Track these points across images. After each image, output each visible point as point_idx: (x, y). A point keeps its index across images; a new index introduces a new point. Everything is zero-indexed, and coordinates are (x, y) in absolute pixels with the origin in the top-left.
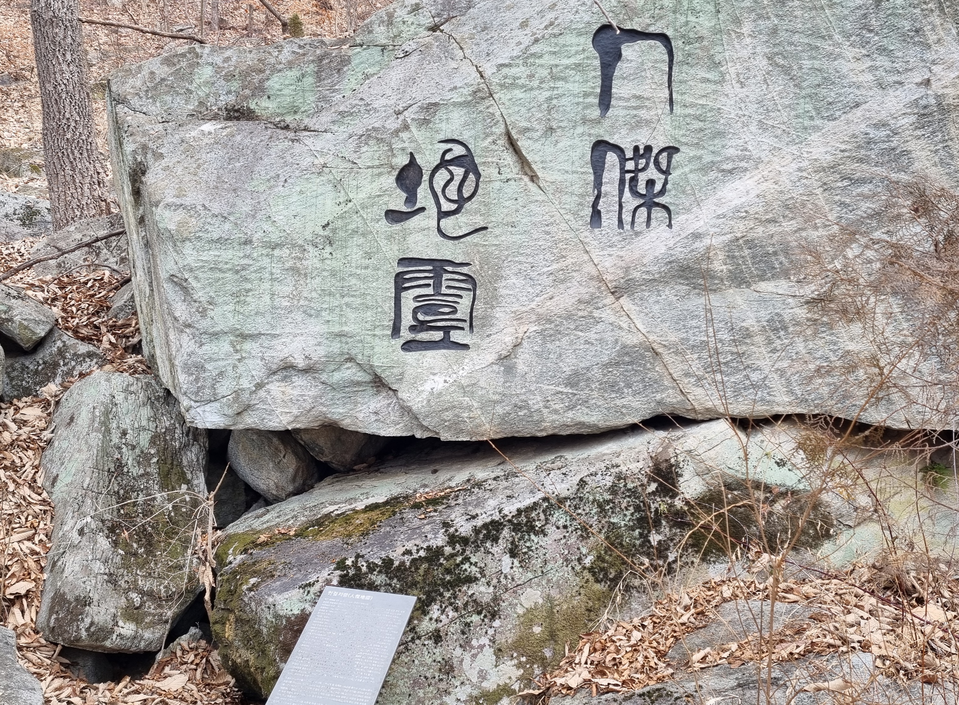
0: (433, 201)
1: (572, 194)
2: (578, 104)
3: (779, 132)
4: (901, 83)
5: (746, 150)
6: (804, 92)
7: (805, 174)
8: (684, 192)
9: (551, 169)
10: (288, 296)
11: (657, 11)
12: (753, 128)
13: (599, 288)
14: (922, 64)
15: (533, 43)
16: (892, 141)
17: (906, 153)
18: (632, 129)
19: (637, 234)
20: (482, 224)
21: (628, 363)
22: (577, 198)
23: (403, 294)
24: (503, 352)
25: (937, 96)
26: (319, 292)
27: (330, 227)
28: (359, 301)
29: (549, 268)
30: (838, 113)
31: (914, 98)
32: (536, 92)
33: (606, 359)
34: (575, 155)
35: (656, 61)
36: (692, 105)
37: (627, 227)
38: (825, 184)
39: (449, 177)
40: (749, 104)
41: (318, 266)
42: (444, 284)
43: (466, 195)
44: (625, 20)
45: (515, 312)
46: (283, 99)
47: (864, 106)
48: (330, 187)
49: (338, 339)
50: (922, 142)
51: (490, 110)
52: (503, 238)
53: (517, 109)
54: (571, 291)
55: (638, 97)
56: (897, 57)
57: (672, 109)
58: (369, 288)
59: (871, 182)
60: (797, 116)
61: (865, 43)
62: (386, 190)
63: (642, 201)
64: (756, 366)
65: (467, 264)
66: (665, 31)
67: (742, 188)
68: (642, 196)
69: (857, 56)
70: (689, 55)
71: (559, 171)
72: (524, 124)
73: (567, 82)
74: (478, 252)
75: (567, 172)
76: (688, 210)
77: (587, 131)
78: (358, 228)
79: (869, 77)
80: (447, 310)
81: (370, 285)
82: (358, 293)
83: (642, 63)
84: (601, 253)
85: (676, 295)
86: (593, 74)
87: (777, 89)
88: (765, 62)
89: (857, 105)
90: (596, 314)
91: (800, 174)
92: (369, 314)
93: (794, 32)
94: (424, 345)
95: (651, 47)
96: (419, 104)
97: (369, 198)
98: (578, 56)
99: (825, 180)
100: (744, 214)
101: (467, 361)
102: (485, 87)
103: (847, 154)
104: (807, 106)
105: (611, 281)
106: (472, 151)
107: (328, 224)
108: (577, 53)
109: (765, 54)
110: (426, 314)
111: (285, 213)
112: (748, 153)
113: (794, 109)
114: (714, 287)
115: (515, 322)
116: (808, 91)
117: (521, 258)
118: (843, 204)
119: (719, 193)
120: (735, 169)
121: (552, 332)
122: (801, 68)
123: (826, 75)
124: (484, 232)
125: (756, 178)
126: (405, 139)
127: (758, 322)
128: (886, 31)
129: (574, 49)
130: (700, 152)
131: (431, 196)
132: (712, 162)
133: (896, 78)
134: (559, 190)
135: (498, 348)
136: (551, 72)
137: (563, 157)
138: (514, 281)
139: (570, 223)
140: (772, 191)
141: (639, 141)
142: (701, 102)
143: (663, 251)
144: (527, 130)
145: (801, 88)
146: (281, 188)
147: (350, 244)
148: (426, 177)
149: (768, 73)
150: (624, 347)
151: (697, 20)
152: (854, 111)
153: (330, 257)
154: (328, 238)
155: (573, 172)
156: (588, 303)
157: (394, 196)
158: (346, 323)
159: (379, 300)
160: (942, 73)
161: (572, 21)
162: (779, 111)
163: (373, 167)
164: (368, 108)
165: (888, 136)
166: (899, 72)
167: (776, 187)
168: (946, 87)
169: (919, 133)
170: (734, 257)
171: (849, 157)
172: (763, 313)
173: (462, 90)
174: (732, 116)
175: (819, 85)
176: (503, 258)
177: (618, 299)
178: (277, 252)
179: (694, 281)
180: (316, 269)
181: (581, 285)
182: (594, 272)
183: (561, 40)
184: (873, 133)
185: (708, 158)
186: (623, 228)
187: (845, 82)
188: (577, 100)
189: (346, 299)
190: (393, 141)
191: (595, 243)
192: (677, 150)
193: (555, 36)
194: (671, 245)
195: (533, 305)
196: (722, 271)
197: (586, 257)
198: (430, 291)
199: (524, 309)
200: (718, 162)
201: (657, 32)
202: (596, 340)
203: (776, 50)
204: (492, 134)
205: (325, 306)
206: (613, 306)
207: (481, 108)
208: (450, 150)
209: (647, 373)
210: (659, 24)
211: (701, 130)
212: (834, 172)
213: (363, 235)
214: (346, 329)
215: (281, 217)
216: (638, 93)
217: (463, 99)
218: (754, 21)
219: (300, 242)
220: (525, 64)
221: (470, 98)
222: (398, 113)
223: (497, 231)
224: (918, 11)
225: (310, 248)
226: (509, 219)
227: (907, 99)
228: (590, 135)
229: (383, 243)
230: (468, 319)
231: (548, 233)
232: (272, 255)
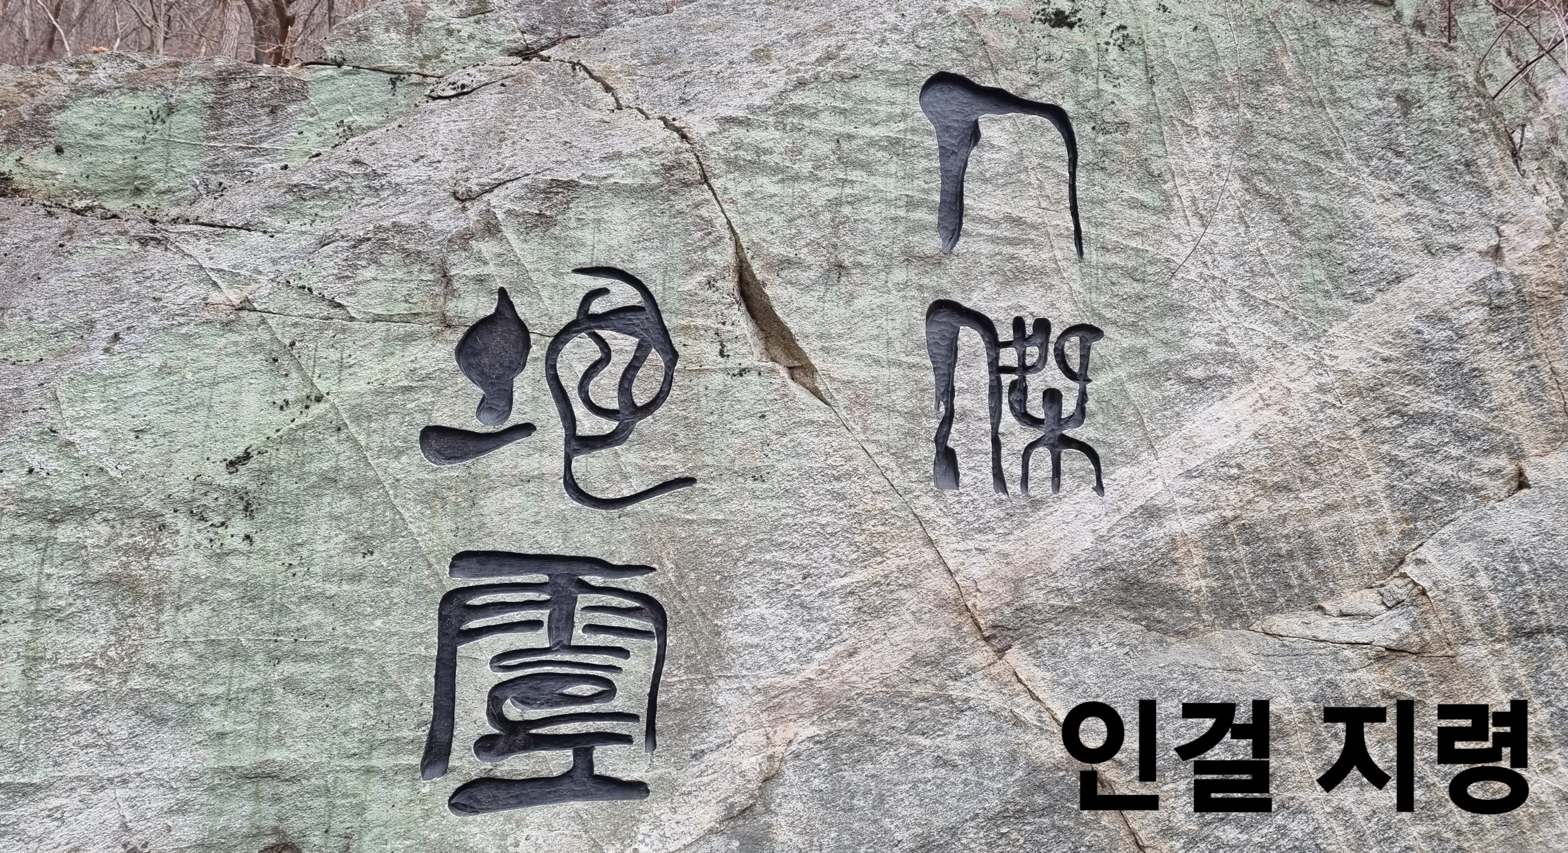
0: (554, 410)
1: (891, 410)
2: (895, 220)
3: (1279, 314)
4: (1457, 248)
5: (1226, 343)
6: (1308, 247)
7: (1330, 398)
8: (1120, 419)
9: (841, 352)
10: (90, 664)
11: (1041, 65)
12: (1233, 303)
13: (958, 628)
14: (1483, 221)
15: (795, 88)
16: (1457, 350)
17: (1477, 373)
18: (1006, 282)
19: (1036, 504)
20: (681, 472)
21: (1044, 811)
22: (901, 421)
23: (463, 649)
24: (737, 799)
25: (1514, 278)
26: (200, 648)
27: (252, 464)
28: (327, 671)
29: (846, 580)
30: (1369, 291)
31: (1480, 277)
32: (807, 187)
33: (994, 803)
34: (893, 326)
35: (1045, 156)
36: (1118, 249)
37: (1014, 488)
38: (1364, 420)
39: (598, 356)
40: (1219, 258)
41: (203, 572)
42: (581, 619)
43: (640, 400)
44: (983, 69)
45: (764, 691)
46: (102, 157)
47: (1408, 282)
48: (257, 361)
49: (249, 788)
50: (1499, 355)
51: (704, 212)
52: (734, 506)
53: (763, 216)
54: (897, 636)
55: (1017, 222)
56: (1445, 204)
57: (1081, 252)
58: (362, 634)
59: (1431, 423)
60: (1304, 289)
61: (1394, 174)
62: (429, 376)
63: (1039, 433)
64: (1297, 803)
65: (644, 569)
66: (1059, 102)
67: (1227, 418)
68: (1035, 422)
69: (1385, 193)
70: (1105, 153)
71: (859, 358)
72: (779, 250)
73: (871, 173)
74: (672, 539)
75: (877, 362)
76: (1132, 458)
77: (915, 279)
78: (338, 469)
79: (1405, 232)
80: (586, 689)
81: (363, 624)
82: (325, 649)
83: (1021, 156)
84: (962, 546)
85: (1121, 644)
86: (924, 163)
87: (1264, 236)
88: (1236, 185)
89: (1398, 279)
90: (956, 690)
91: (1323, 398)
92: (355, 708)
93: (1280, 138)
94: (515, 791)
95: (1035, 127)
96: (527, 181)
97: (377, 393)
98: (893, 125)
99: (1364, 412)
100: (1235, 471)
101: (643, 828)
102: (694, 161)
103: (1393, 366)
104: (1316, 272)
105: (985, 611)
106: (658, 299)
107: (247, 456)
108: (890, 118)
109: (1237, 170)
110: (525, 701)
111: (107, 421)
112: (1229, 350)
113: (1295, 275)
114: (1185, 627)
115: (764, 717)
116: (1315, 245)
117: (779, 555)
118: (1394, 462)
119: (1188, 425)
120: (1209, 378)
121: (853, 739)
122: (1297, 203)
123: (1340, 221)
124: (686, 490)
125: (1250, 400)
126: (486, 255)
127: (1298, 701)
128: (1422, 157)
129: (883, 110)
130: (1141, 342)
131: (549, 398)
132: (1166, 361)
133: (1449, 239)
134: (859, 401)
135: (725, 787)
136: (839, 148)
137: (866, 329)
138: (763, 610)
139: (889, 474)
140: (1280, 427)
141: (1023, 308)
142: (1133, 244)
143: (1088, 545)
144: (787, 263)
145: (1301, 238)
146: (97, 355)
147: (309, 511)
148: (538, 351)
149: (1244, 206)
150: (1034, 769)
151: (1114, 91)
152: (1395, 287)
153: (244, 546)
154: (242, 495)
155: (891, 363)
156: (934, 663)
157: (449, 391)
158: (279, 737)
159: (391, 668)
160: (1517, 239)
161: (875, 56)
162: (1272, 275)
163: (389, 319)
164: (376, 183)
165: (1451, 340)
166: (1452, 230)
167: (1285, 419)
168: (1524, 263)
169: (1493, 338)
170: (1219, 561)
171: (1396, 372)
172: (1301, 682)
173: (634, 161)
174: (1193, 276)
175: (1331, 237)
176: (735, 553)
177: (1001, 652)
178: (66, 533)
179: (1147, 612)
180: (197, 579)
181: (919, 620)
182: (948, 589)
183: (856, 89)
184: (1429, 333)
185: (1158, 355)
186: (1005, 490)
187: (1372, 235)
188: (893, 212)
189: (287, 668)
190: (452, 258)
191: (946, 521)
192: (1097, 333)
193: (843, 79)
194: (1103, 532)
195: (810, 671)
196: (1198, 592)
197: (929, 555)
198: (539, 639)
199: (788, 681)
200: (1178, 362)
201: (1044, 101)
202: (962, 755)
203: (1253, 165)
204: (706, 264)
205: (212, 690)
206: (994, 670)
207: (680, 204)
208: (602, 292)
209: (1083, 834)
210: (1046, 87)
211: (1140, 298)
212: (1376, 398)
213: (354, 489)
214: (278, 755)
215: (93, 434)
216: (1016, 213)
217: (639, 181)
218: (1212, 109)
219: (151, 504)
220: (781, 126)
221: (655, 181)
222: (464, 199)
223: (720, 489)
224: (1464, 131)
225: (182, 523)
226: (746, 461)
227: (1470, 278)
228: (921, 288)
229: (411, 511)
230: (643, 712)
231: (840, 496)
232: (50, 542)
